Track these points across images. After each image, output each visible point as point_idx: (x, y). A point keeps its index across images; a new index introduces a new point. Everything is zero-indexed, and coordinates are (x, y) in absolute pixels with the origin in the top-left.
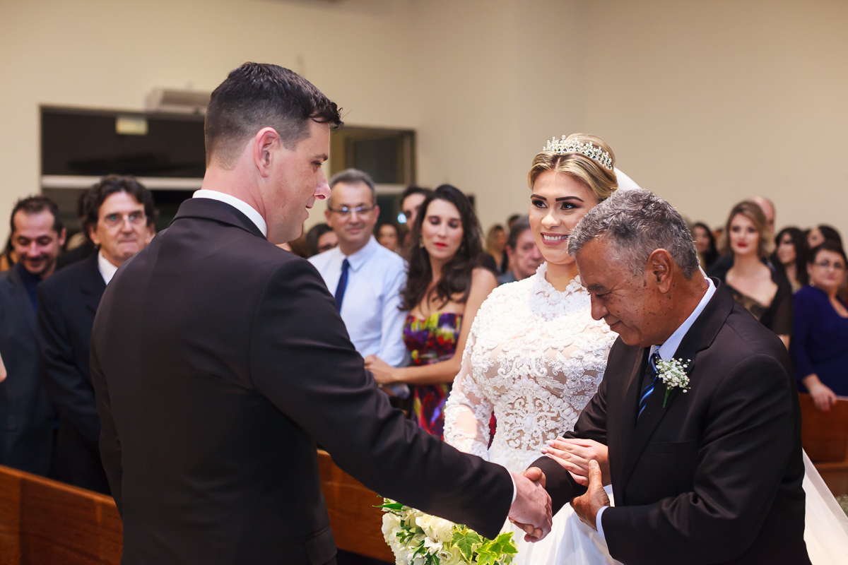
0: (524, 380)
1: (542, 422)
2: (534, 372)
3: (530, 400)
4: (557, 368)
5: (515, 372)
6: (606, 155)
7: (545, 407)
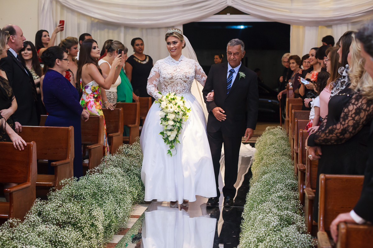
0: (179, 79)
1: (182, 88)
2: (182, 77)
3: (179, 83)
4: (188, 76)
5: (177, 78)
6: (180, 31)
7: (183, 85)
